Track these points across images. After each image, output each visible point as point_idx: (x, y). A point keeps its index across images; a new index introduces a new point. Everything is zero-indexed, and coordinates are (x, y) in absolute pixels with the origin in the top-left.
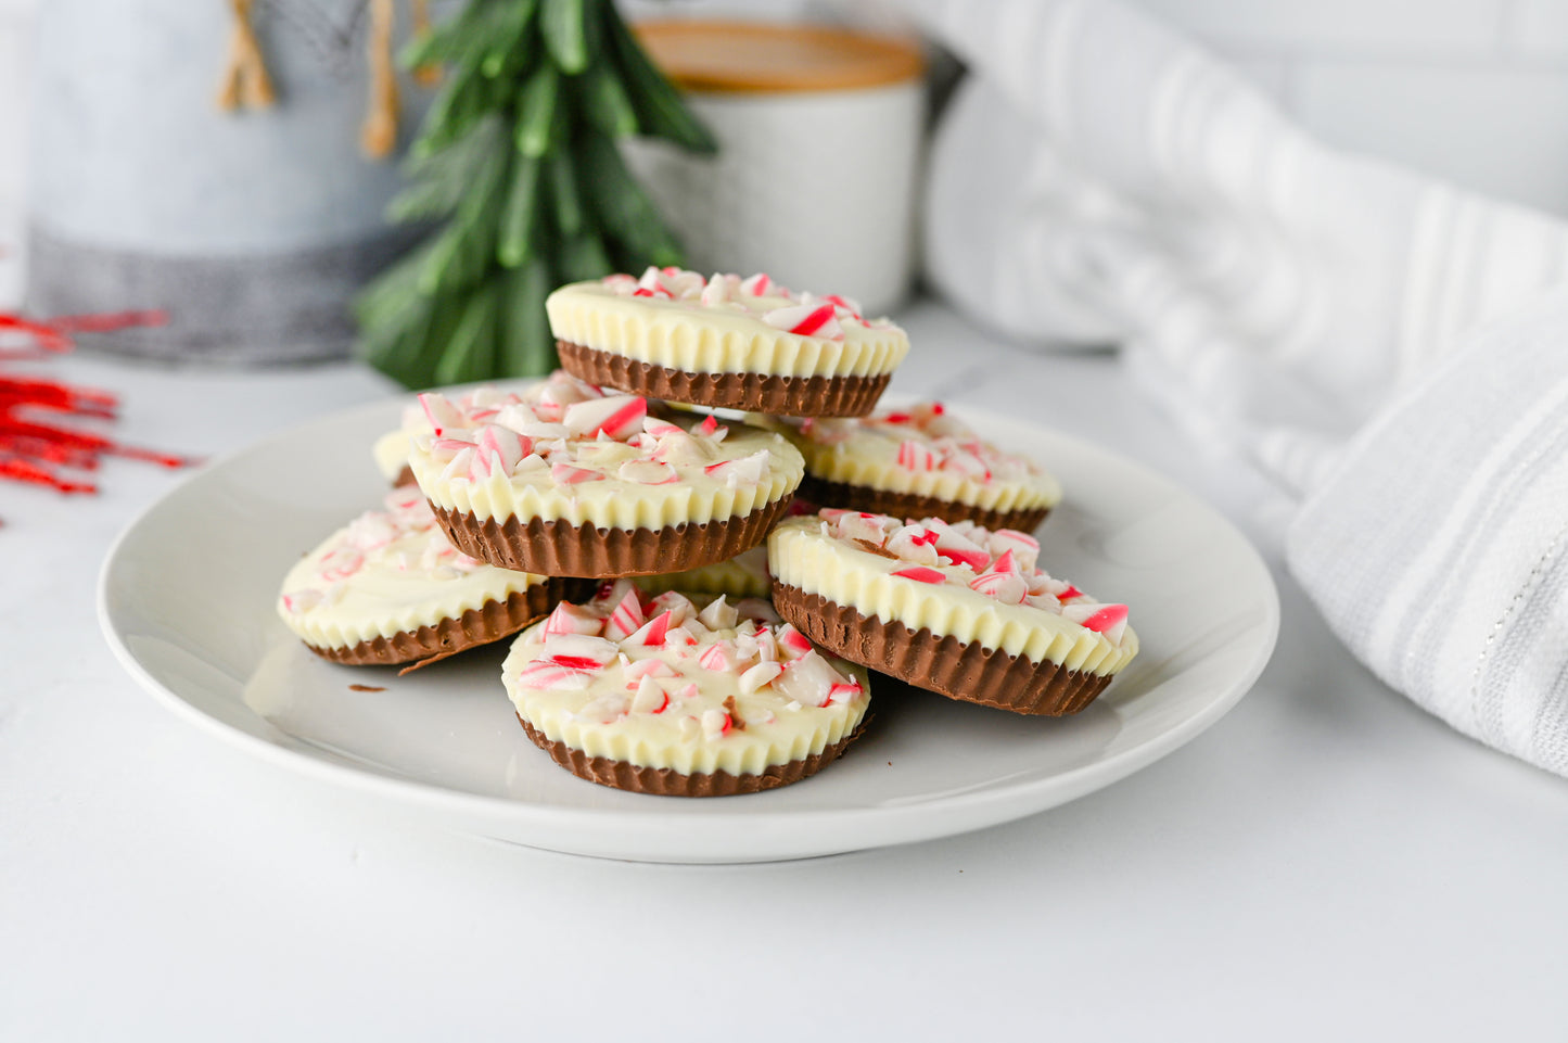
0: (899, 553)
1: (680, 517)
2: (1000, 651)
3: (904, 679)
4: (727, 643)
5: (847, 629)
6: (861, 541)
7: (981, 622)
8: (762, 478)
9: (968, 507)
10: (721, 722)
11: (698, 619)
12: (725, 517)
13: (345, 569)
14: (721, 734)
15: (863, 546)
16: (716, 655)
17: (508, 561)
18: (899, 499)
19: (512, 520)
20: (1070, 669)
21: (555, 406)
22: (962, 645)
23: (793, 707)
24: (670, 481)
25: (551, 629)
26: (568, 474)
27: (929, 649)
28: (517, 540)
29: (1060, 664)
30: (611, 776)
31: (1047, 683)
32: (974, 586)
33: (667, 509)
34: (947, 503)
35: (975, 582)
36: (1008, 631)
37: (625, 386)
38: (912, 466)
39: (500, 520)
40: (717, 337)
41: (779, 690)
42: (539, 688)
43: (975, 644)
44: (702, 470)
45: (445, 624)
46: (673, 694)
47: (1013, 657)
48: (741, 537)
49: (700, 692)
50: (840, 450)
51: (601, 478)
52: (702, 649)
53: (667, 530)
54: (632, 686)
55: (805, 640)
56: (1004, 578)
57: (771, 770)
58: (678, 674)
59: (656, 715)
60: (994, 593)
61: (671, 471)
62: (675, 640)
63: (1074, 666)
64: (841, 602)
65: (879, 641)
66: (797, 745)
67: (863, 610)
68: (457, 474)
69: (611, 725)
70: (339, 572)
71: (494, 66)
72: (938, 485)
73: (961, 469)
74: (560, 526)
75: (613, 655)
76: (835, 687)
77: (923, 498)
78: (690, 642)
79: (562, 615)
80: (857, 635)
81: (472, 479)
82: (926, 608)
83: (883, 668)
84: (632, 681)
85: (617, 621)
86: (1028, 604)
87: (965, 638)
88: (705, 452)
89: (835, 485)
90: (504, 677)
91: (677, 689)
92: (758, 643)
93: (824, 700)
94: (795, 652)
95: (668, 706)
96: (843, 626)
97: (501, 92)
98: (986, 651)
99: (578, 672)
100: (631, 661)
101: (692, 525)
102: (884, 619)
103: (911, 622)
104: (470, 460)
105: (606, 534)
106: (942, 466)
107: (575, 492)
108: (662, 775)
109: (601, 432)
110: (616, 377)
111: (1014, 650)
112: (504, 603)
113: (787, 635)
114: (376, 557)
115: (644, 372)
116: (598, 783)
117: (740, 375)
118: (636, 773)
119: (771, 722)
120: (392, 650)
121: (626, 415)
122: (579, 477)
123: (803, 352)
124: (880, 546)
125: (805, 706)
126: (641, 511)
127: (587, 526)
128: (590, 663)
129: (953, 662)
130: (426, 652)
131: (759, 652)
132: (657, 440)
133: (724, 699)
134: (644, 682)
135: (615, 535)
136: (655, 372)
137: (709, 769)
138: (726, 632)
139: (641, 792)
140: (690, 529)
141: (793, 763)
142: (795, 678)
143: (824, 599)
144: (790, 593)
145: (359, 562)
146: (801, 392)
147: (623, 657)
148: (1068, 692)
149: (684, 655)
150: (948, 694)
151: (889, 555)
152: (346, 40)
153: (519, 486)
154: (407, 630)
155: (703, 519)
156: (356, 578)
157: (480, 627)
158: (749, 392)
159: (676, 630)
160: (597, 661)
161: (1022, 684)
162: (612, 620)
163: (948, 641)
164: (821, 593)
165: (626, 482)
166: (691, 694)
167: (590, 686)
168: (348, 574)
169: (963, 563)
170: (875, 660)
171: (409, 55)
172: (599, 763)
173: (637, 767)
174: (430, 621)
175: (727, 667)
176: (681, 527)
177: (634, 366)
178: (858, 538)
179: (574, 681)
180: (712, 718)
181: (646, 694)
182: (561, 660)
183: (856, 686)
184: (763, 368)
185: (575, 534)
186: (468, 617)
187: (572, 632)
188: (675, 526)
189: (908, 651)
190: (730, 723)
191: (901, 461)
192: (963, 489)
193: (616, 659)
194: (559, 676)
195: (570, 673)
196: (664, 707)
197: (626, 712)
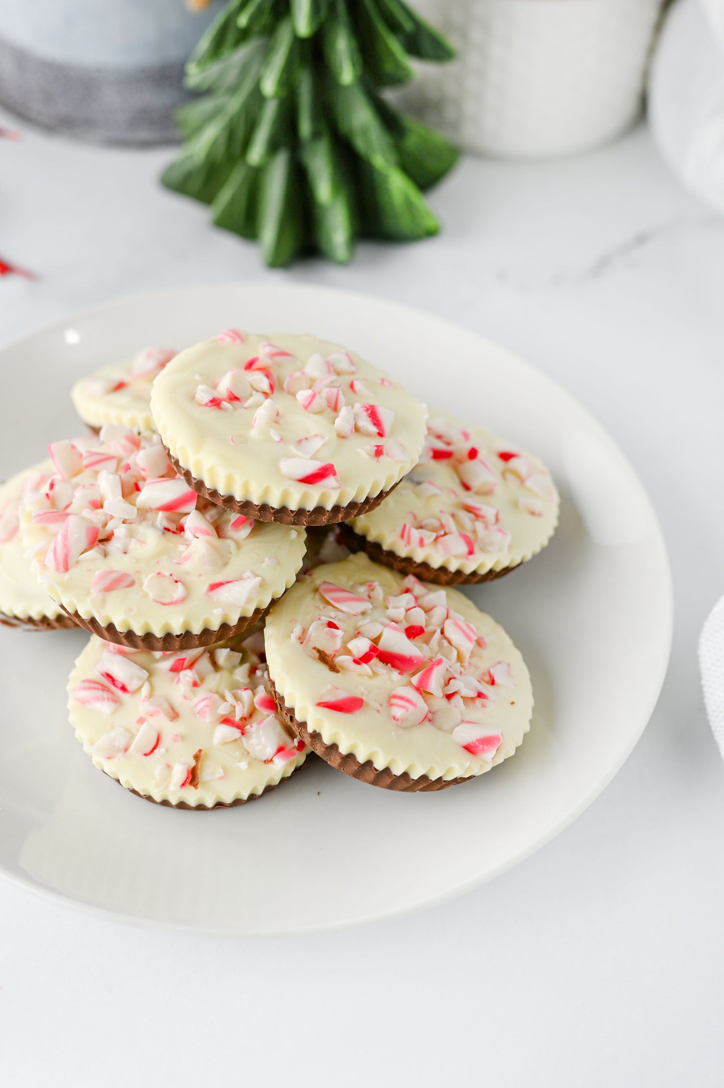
0: (341, 668)
2: (386, 770)
3: (325, 760)
4: (216, 697)
5: (291, 717)
6: (319, 651)
7: (373, 754)
9: (452, 571)
10: (185, 775)
11: (209, 660)
12: (215, 627)
14: (179, 788)
15: (317, 655)
16: (205, 704)
18: (399, 559)
20: (445, 778)
21: (144, 470)
22: (359, 763)
23: (243, 764)
24: (176, 602)
26: (105, 583)
27: (340, 754)
33: (167, 627)
34: (433, 569)
35: (394, 697)
36: (394, 760)
37: (182, 481)
38: (409, 542)
40: (239, 479)
41: (242, 742)
42: (83, 704)
43: (369, 763)
44: (206, 587)
45: (45, 618)
46: (164, 738)
47: (396, 774)
49: (182, 739)
51: (132, 584)
52: (202, 692)
53: (169, 636)
54: (141, 721)
57: (219, 804)
58: (175, 716)
59: (145, 759)
60: (397, 720)
61: (179, 594)
62: (186, 678)
63: (449, 778)
65: (309, 736)
67: (299, 716)
68: (38, 554)
69: (112, 759)
72: (429, 555)
73: (446, 550)
74: (94, 621)
75: (140, 684)
76: (280, 749)
77: (415, 562)
78: (195, 684)
81: (44, 565)
84: (143, 716)
86: (430, 721)
87: (361, 759)
88: (221, 560)
91: (169, 732)
92: (236, 702)
93: (270, 759)
94: (263, 711)
95: (155, 751)
98: (376, 770)
101: (188, 634)
102: (310, 729)
103: (327, 739)
105: (125, 634)
108: (144, 795)
109: (161, 514)
111: (397, 771)
113: (260, 699)
115: (194, 480)
117: (257, 505)
119: (221, 778)
121: (182, 501)
122: (116, 582)
123: (305, 496)
124: (331, 657)
125: (253, 763)
127: (111, 628)
128: (124, 689)
129: (354, 767)
131: (235, 708)
132: (195, 536)
133: (195, 752)
134: (149, 721)
135: (131, 633)
136: (201, 484)
137: (175, 799)
141: (238, 800)
142: (251, 740)
145: (14, 531)
146: (305, 516)
147: (145, 691)
149: (185, 698)
151: (333, 668)
154: (20, 616)
155: (197, 630)
158: (264, 515)
159: (189, 670)
160: (127, 686)
161: (406, 784)
163: (351, 757)
166: (175, 740)
167: (114, 712)
169: (397, 671)
175: (208, 720)
176: (180, 635)
177: (188, 473)
178: (318, 647)
180: (179, 773)
181: (143, 737)
182: (107, 677)
183: (296, 748)
184: (274, 503)
185: (105, 627)
188: (175, 634)
189: (326, 750)
190: (190, 778)
191: (402, 536)
192: (448, 561)
193: (139, 689)
194: (97, 699)
195: (103, 699)
196: (152, 751)
197: (126, 750)
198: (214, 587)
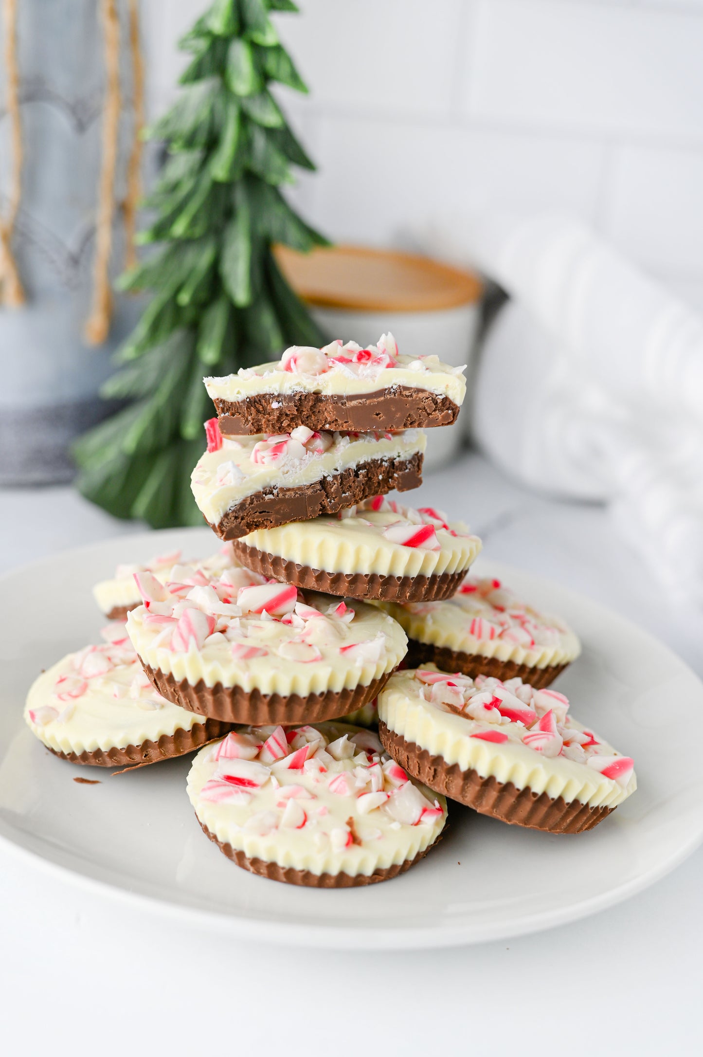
0: (474, 715)
1: (322, 688)
2: (545, 794)
3: (474, 808)
4: (349, 774)
5: (435, 770)
6: (449, 705)
7: (533, 775)
8: (381, 657)
9: (518, 665)
10: (345, 838)
11: (327, 750)
12: (353, 686)
13: (74, 693)
14: (344, 848)
15: (448, 709)
16: (341, 783)
17: (195, 708)
18: (470, 658)
19: (201, 684)
20: (591, 806)
21: (231, 586)
22: (518, 790)
23: (395, 826)
24: (315, 660)
25: (222, 753)
26: (243, 651)
27: (494, 791)
28: (203, 696)
29: (585, 803)
30: (264, 870)
31: (574, 815)
32: (526, 741)
33: (313, 682)
34: (503, 662)
35: (528, 737)
36: (551, 781)
37: (282, 578)
38: (480, 636)
39: (192, 682)
40: (351, 549)
41: (385, 811)
42: (214, 801)
43: (527, 789)
44: (338, 650)
45: (146, 744)
46: (310, 813)
47: (553, 799)
48: (362, 698)
49: (330, 812)
50: (429, 622)
51: (266, 654)
52: (331, 776)
53: (312, 696)
54: (281, 805)
55: (404, 773)
56: (548, 739)
57: (377, 872)
58: (314, 797)
59: (299, 831)
60: (541, 749)
61: (317, 653)
62: (311, 766)
63: (594, 804)
64: (433, 752)
65: (459, 782)
66: (397, 855)
67: (448, 760)
68: (162, 645)
69: (265, 836)
70: (70, 695)
71: (185, 298)
72: (497, 650)
73: (514, 639)
74: (236, 691)
75: (267, 777)
76: (425, 810)
77: (486, 658)
78: (322, 770)
79: (230, 742)
80: (442, 776)
81: (173, 650)
82: (494, 763)
83: (459, 799)
84: (281, 800)
85: (269, 747)
86: (563, 755)
87: (520, 785)
88: (339, 633)
89: (424, 645)
90: (188, 789)
91: (314, 808)
92: (371, 775)
93: (416, 820)
94: (397, 782)
95: (307, 823)
96: (433, 768)
97: (188, 315)
98: (535, 794)
99: (243, 791)
100: (280, 784)
101: (329, 692)
102: (463, 768)
103: (483, 772)
104: (172, 634)
105: (268, 699)
106: (501, 636)
107: (248, 667)
108: (301, 874)
109: (264, 610)
110: (276, 572)
111: (554, 794)
112: (189, 731)
113: (391, 770)
114: (96, 684)
115: (297, 570)
116: (253, 873)
117: (366, 576)
118: (282, 871)
119: (380, 838)
120: (107, 759)
121: (282, 599)
122: (252, 653)
123: (411, 559)
124: (461, 708)
125: (403, 824)
126: (294, 683)
127: (255, 693)
128: (251, 784)
129: (510, 800)
130: (131, 762)
131: (371, 781)
132: (305, 621)
133: (346, 819)
134: (290, 803)
135: (274, 698)
136: (305, 571)
137: (334, 872)
138: (347, 761)
139: (285, 882)
140: (328, 695)
141: (394, 867)
142: (397, 803)
143: (420, 748)
144: (395, 738)
145: (85, 687)
146: (409, 587)
147: (274, 781)
148: (588, 819)
149: (318, 781)
150: (505, 820)
151: (467, 716)
152: (75, 261)
153: (207, 659)
154: (119, 747)
155: (338, 688)
156: (81, 700)
157: (171, 747)
158: (372, 588)
159: (312, 760)
160: (255, 782)
161: (558, 815)
162: (265, 746)
163: (508, 786)
164: (419, 743)
165: (284, 659)
166: (323, 814)
167: (250, 802)
168: (76, 697)
169: (518, 721)
170: (454, 793)
171: (123, 282)
172: (255, 862)
173: (283, 868)
174: (136, 742)
175: (349, 793)
176: (322, 694)
177: (290, 566)
178: (446, 702)
179: (239, 798)
180: (339, 835)
181: (290, 814)
182: (230, 778)
183: (438, 810)
184: (383, 570)
185: (247, 697)
186: (163, 740)
187: (237, 758)
188: (318, 693)
189: (479, 791)
190: (351, 840)
191: (472, 632)
192: (515, 653)
193: (269, 781)
194: (229, 794)
195: (237, 792)
196: (304, 824)
197: (277, 827)
198: (344, 649)
